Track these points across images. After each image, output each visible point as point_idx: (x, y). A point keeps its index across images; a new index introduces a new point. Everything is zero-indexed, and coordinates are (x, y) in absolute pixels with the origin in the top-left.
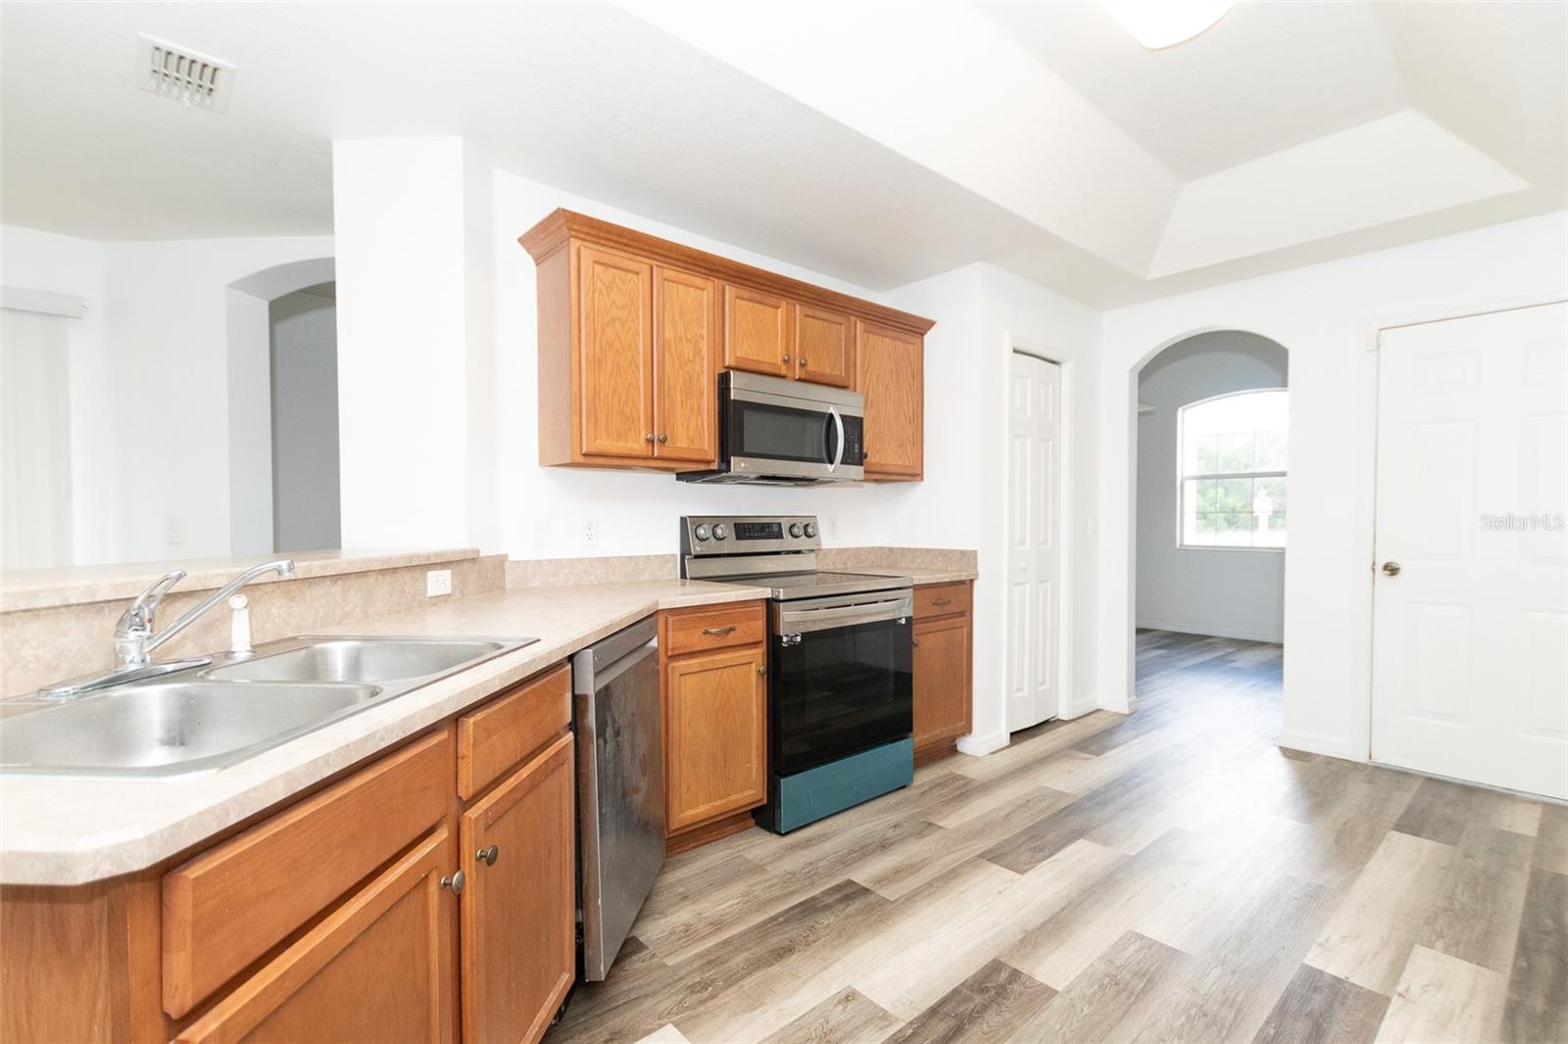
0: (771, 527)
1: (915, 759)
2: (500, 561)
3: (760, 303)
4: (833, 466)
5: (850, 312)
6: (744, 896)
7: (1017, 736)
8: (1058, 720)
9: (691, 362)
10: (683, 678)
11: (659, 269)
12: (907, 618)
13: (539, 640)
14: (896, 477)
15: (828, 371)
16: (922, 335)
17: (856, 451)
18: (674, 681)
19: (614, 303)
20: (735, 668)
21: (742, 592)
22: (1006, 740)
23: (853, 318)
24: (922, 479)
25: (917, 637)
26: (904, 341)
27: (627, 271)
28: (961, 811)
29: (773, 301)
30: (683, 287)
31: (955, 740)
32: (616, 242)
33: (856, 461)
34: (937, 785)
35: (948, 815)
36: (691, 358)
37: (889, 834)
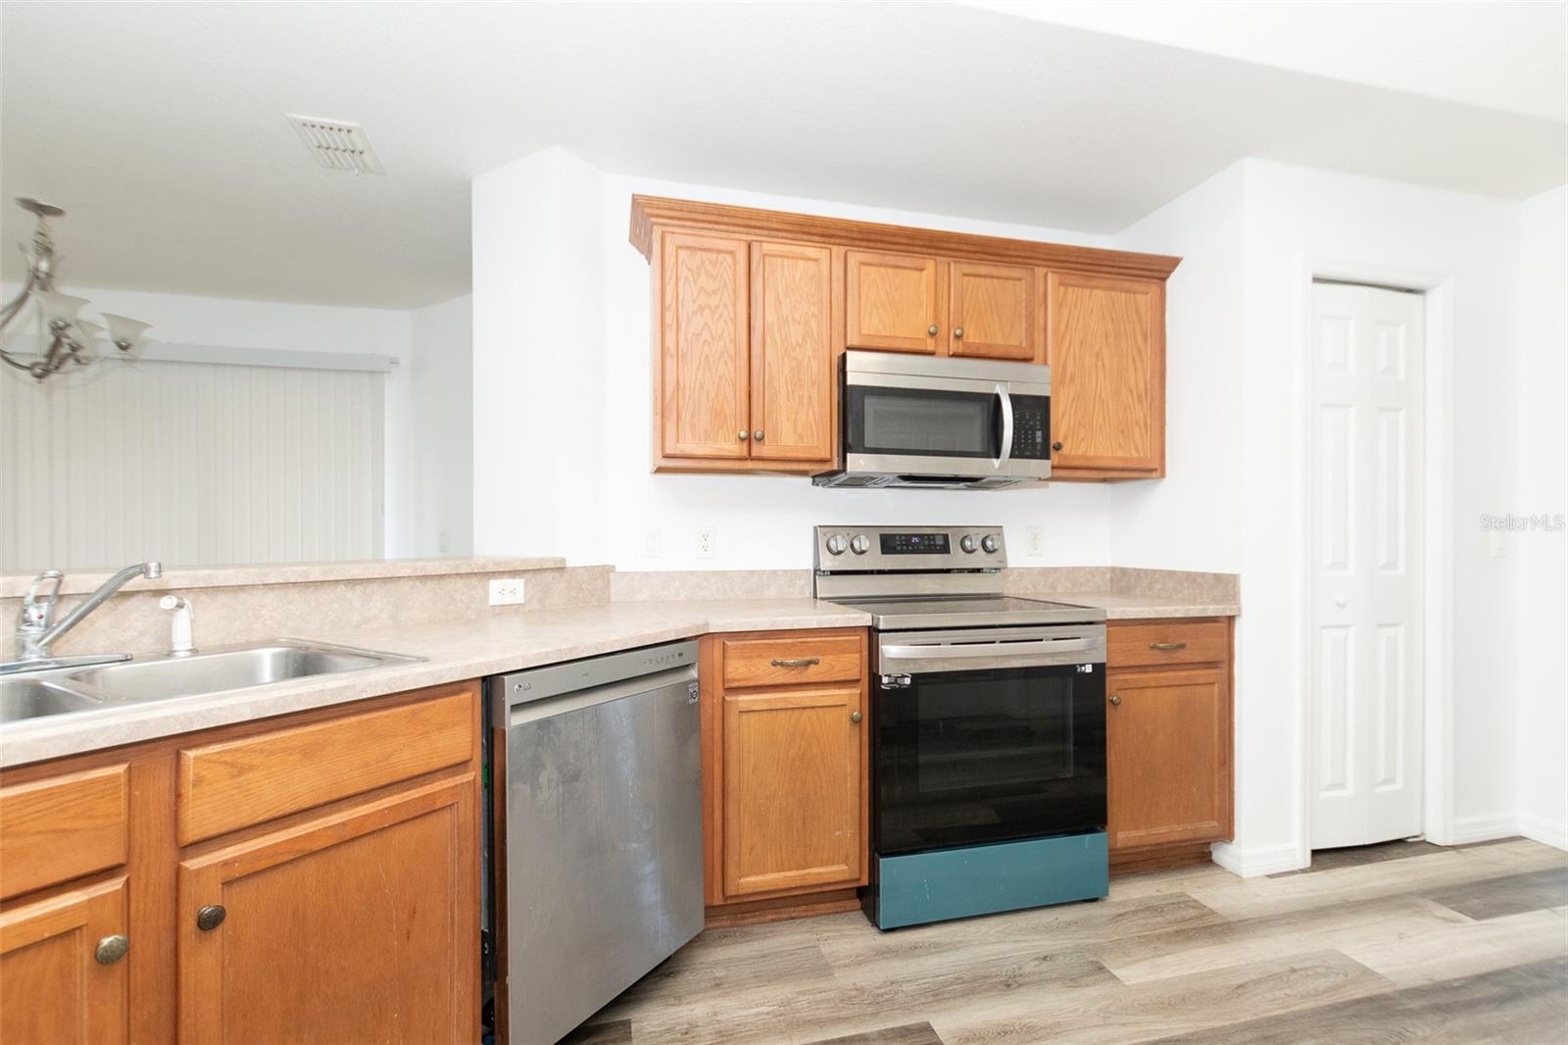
0: (934, 540)
1: (1110, 866)
2: (602, 572)
3: (896, 267)
4: (998, 460)
5: (1038, 262)
7: (1323, 856)
8: (1427, 841)
9: (800, 346)
10: (744, 717)
11: (758, 244)
12: (1094, 666)
13: (425, 661)
14: (1125, 474)
15: (999, 341)
16: (1164, 279)
17: (1039, 440)
18: (733, 718)
19: (702, 288)
20: (820, 711)
21: (828, 616)
22: (1302, 860)
23: (1040, 271)
24: (1163, 476)
25: (1122, 694)
26: (1127, 291)
27: (719, 251)
29: (915, 261)
30: (790, 261)
31: (1209, 844)
33: (1038, 454)
34: (1148, 908)
35: (1136, 961)
36: (800, 342)
37: (1030, 967)
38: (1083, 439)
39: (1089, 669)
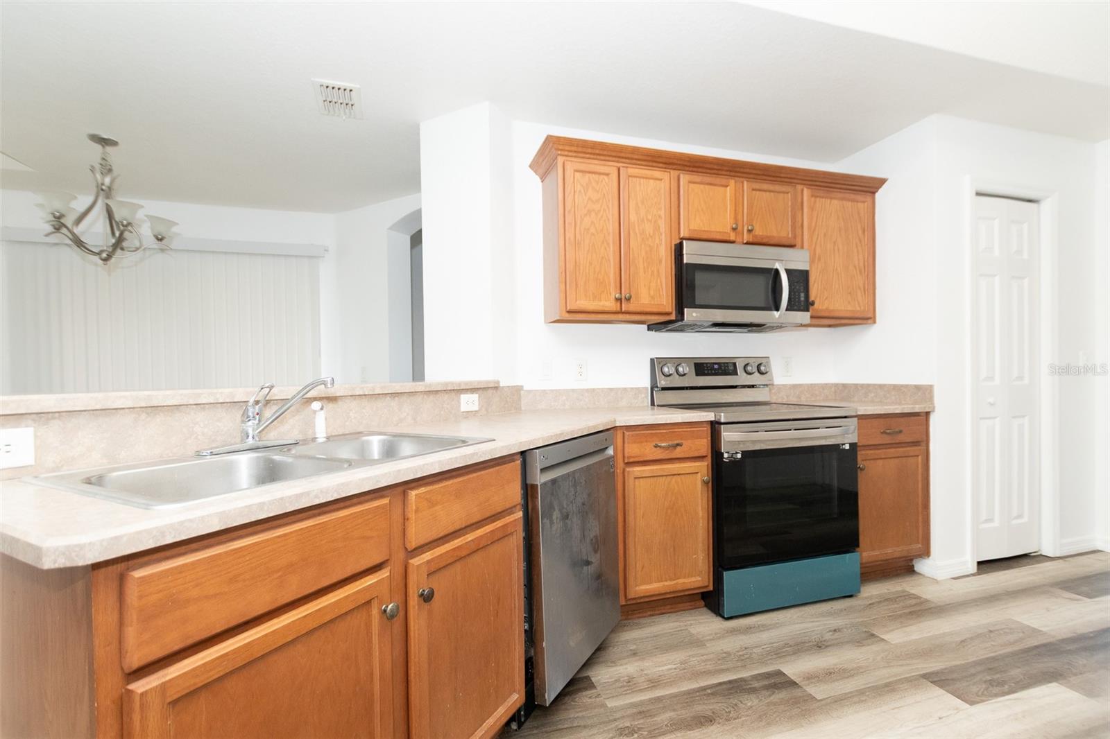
0: (727, 366)
1: (862, 574)
2: (517, 390)
3: (711, 184)
4: (779, 312)
5: (799, 181)
6: (681, 663)
7: (985, 565)
8: (1041, 555)
9: (651, 237)
10: (637, 480)
11: (625, 169)
12: (851, 444)
13: (494, 440)
14: (846, 322)
15: (775, 234)
16: (874, 193)
17: (802, 299)
18: (630, 482)
19: (589, 199)
20: (683, 476)
21: (688, 415)
22: (973, 568)
23: (799, 187)
24: (874, 323)
25: (865, 463)
26: (853, 201)
27: (600, 174)
28: (908, 629)
29: (722, 180)
30: (645, 180)
31: (912, 560)
32: (591, 154)
33: (802, 308)
34: (887, 600)
35: (893, 630)
36: (651, 234)
37: (828, 636)
38: (826, 298)
39: (847, 447)
